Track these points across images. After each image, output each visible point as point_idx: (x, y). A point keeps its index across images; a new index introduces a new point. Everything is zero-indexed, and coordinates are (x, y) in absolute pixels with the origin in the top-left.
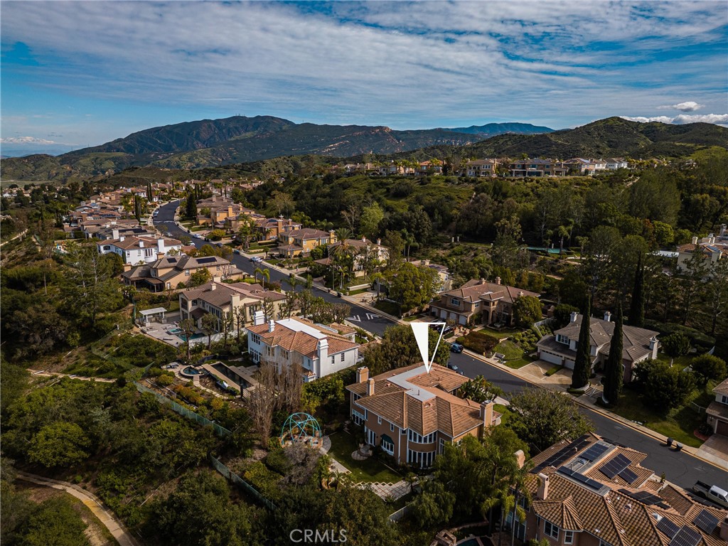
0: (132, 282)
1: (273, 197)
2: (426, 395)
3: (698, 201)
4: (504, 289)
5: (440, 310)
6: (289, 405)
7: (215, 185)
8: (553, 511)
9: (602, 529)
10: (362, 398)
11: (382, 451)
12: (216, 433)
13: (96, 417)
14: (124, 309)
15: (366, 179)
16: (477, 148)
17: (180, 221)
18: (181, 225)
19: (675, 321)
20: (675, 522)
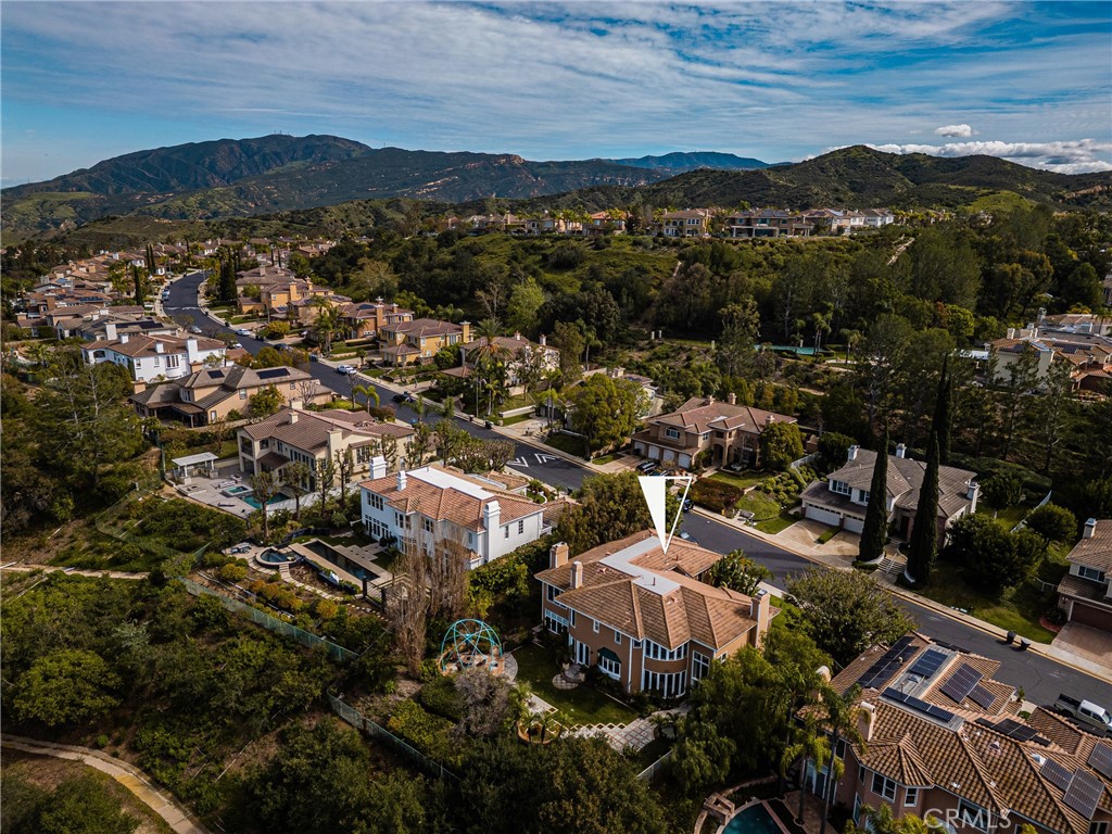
0: (151, 412)
1: (361, 268)
2: (666, 585)
3: (1005, 274)
4: (743, 411)
5: (647, 446)
6: (447, 607)
7: (259, 249)
8: (885, 758)
9: (962, 783)
10: (565, 594)
11: (601, 673)
12: (331, 657)
13: (126, 638)
14: (144, 456)
15: (506, 240)
16: (659, 190)
17: (208, 307)
18: (212, 314)
19: (992, 454)
20: (1063, 765)
